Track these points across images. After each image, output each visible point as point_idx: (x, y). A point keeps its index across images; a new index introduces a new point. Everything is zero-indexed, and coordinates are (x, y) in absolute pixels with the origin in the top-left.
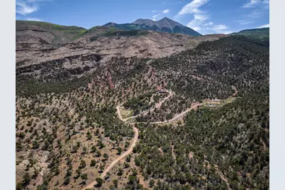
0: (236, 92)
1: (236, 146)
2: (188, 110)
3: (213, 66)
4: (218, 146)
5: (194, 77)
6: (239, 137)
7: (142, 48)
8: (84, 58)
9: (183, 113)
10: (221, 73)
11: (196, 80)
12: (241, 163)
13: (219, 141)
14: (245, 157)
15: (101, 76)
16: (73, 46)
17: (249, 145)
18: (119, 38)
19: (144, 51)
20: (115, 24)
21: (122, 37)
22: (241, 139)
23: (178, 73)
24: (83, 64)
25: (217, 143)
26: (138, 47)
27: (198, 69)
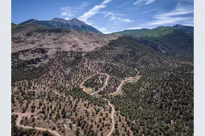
0: (139, 72)
1: (156, 101)
2: (121, 85)
3: (121, 57)
4: (148, 102)
5: (114, 64)
6: (156, 96)
7: (73, 44)
8: (33, 52)
9: (120, 87)
10: (126, 61)
11: (116, 66)
12: (161, 108)
13: (147, 99)
14: (161, 105)
15: (55, 66)
16: (16, 41)
17: (161, 100)
18: (50, 35)
19: (75, 46)
20: (37, 21)
21: (52, 34)
22: (157, 97)
23: (104, 62)
24: (34, 56)
25: (146, 101)
26: (70, 43)
27: (114, 58)
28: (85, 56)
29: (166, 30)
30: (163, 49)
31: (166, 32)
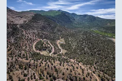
23: (36, 31)
28: (20, 27)
29: (57, 12)
30: (58, 23)
31: (57, 13)
